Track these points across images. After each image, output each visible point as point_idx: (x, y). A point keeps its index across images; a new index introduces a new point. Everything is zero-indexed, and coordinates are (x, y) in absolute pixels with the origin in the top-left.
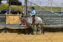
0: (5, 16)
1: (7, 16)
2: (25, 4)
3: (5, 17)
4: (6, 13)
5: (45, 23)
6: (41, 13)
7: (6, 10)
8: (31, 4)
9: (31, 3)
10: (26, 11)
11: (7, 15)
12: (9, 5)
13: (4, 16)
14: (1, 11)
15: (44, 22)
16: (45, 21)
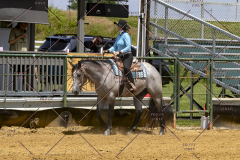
0: (62, 58)
1: (71, 58)
2: (142, 11)
3: (62, 64)
4: (67, 49)
5: (220, 89)
6: (204, 46)
7: (65, 35)
8: (166, 13)
9: (167, 7)
10: (148, 39)
11: (71, 55)
12: (80, 16)
13: (58, 58)
14: (48, 39)
15: (218, 86)
16: (221, 80)
